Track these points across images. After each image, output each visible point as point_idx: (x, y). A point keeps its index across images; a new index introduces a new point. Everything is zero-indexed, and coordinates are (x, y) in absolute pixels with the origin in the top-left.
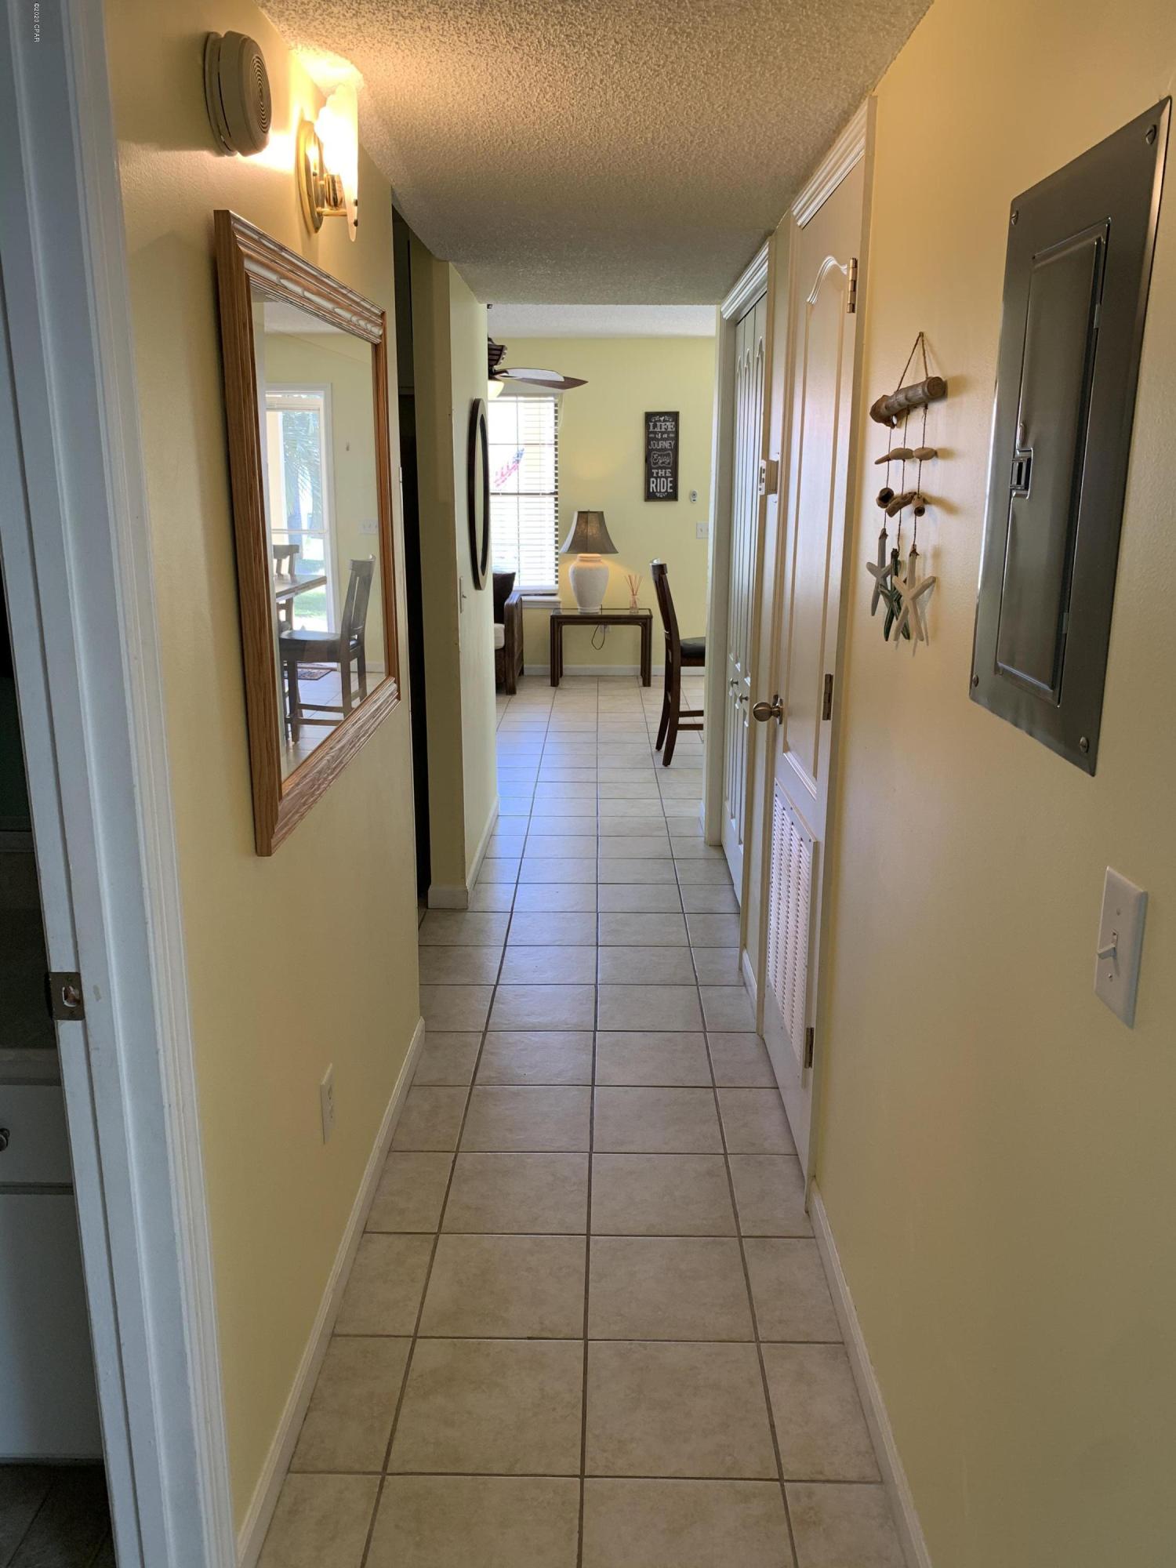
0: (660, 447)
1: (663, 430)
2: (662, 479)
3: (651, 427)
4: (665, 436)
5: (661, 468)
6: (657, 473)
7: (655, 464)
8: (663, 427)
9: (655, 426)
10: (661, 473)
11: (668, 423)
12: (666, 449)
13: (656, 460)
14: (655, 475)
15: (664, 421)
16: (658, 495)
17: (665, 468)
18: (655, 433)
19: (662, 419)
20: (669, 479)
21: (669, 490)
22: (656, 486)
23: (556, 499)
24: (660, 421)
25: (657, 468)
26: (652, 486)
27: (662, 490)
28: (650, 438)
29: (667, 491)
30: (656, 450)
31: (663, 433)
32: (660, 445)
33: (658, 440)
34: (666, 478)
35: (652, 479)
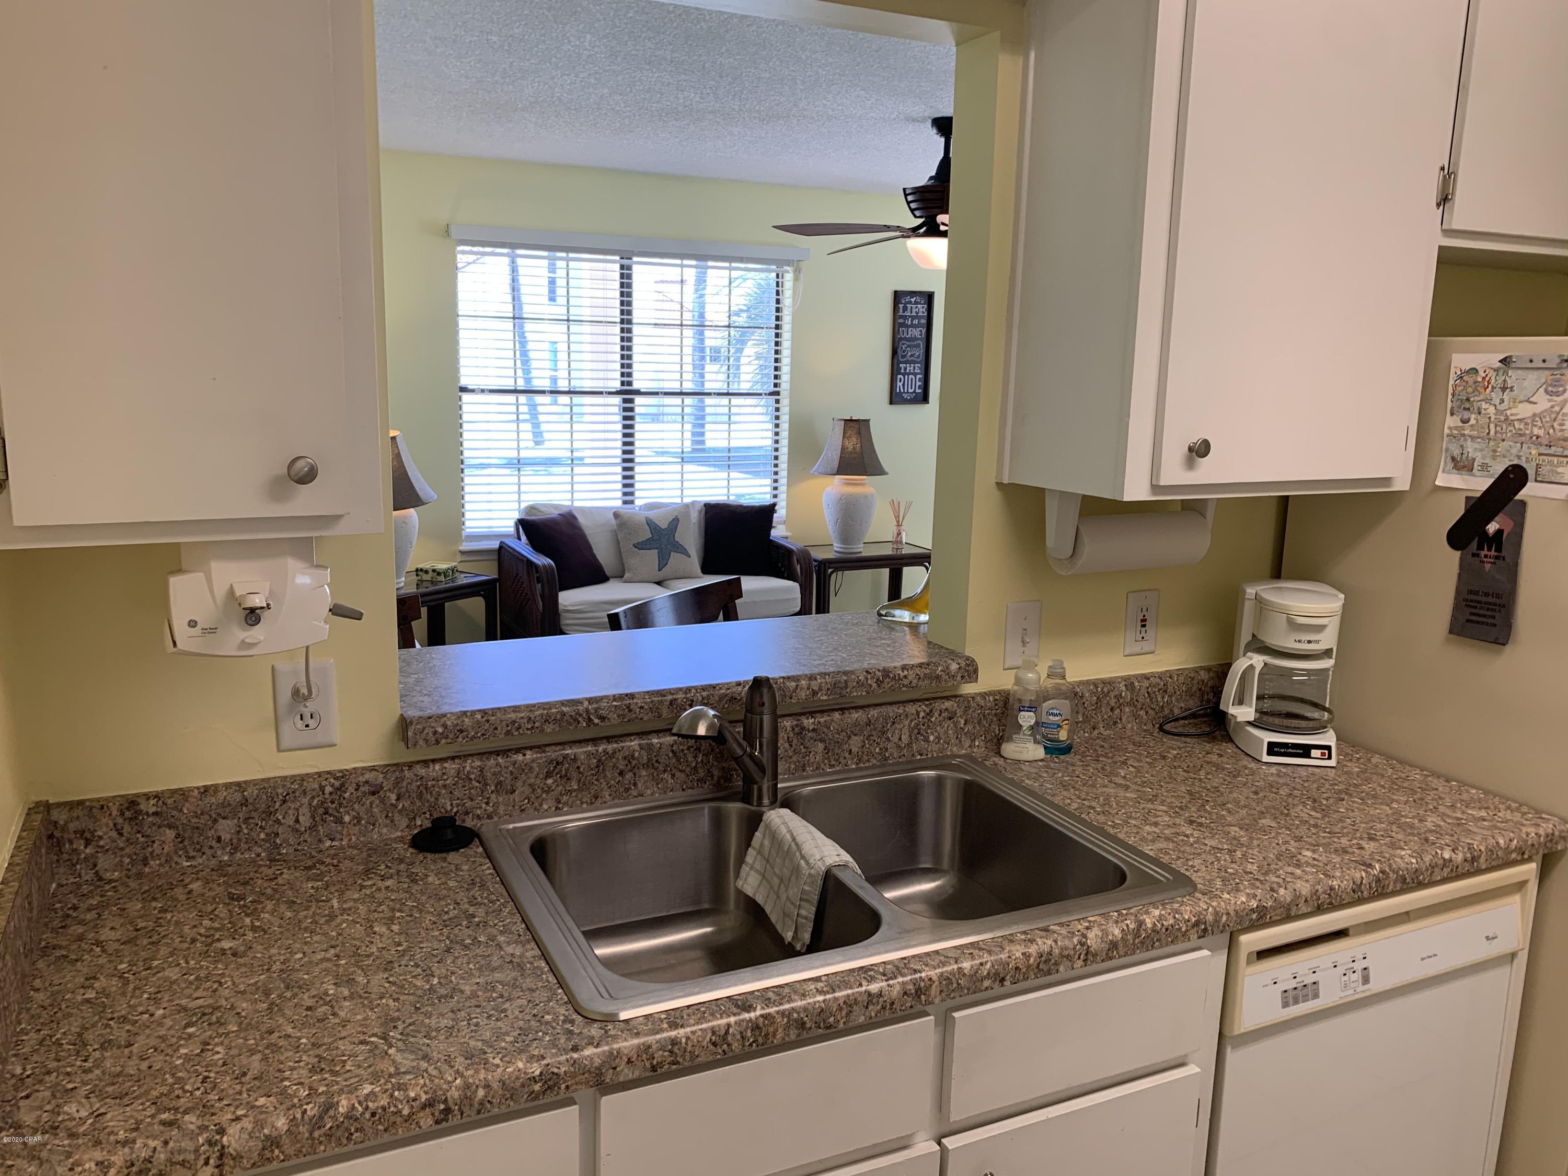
0: (909, 336)
1: (914, 314)
2: (911, 376)
3: (901, 311)
4: (915, 322)
5: (910, 362)
6: (905, 369)
7: (903, 357)
8: (914, 310)
9: (905, 309)
10: (910, 368)
11: (919, 306)
12: (915, 339)
13: (904, 351)
14: (902, 371)
15: (916, 303)
16: (905, 396)
17: (914, 362)
18: (905, 317)
19: (913, 300)
20: (918, 377)
21: (918, 391)
22: (903, 385)
23: (777, 401)
24: (910, 302)
25: (905, 363)
26: (899, 384)
27: (910, 391)
28: (898, 323)
29: (914, 392)
30: (905, 339)
31: (913, 318)
32: (910, 333)
33: (908, 327)
34: (915, 374)
35: (899, 376)
